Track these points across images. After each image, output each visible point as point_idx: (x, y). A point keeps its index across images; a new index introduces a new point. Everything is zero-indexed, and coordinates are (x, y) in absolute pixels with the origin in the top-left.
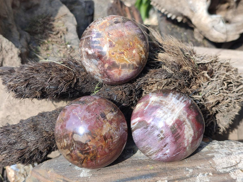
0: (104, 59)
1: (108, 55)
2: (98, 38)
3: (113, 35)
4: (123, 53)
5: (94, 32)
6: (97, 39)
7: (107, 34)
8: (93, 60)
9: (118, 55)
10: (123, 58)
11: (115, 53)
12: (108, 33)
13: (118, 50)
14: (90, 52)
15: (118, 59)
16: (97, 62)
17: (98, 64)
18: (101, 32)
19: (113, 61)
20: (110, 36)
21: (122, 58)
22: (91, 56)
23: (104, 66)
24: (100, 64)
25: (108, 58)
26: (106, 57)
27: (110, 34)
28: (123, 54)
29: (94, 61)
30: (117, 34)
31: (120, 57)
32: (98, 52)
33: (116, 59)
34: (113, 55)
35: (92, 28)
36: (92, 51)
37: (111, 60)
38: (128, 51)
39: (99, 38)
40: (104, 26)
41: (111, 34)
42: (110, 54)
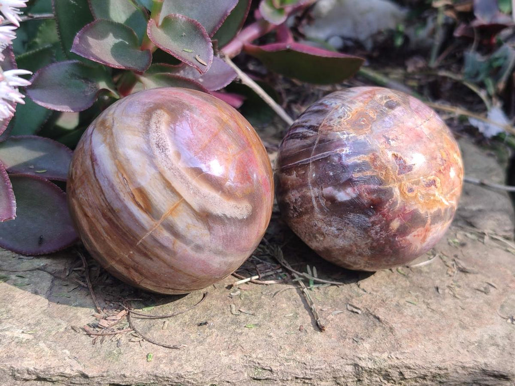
0: (389, 210)
1: (399, 194)
2: (361, 156)
3: (400, 142)
4: (433, 182)
5: (339, 140)
6: (358, 157)
7: (383, 140)
8: (351, 216)
9: (423, 192)
10: (434, 195)
11: (414, 187)
12: (385, 137)
13: (421, 178)
14: (343, 196)
15: (425, 202)
16: (367, 219)
17: (370, 225)
18: (365, 139)
19: (412, 209)
20: (392, 143)
21: (432, 198)
22: (349, 207)
23: (388, 227)
24: (377, 224)
25: (398, 205)
26: (395, 203)
27: (391, 137)
28: (433, 187)
29: (356, 220)
30: (407, 136)
31: (428, 194)
32: (368, 193)
33: (420, 203)
34: (410, 194)
35: (329, 131)
36: (348, 194)
37: (406, 208)
38: (442, 176)
39: (364, 156)
40: (364, 121)
41: (393, 140)
42: (405, 193)
